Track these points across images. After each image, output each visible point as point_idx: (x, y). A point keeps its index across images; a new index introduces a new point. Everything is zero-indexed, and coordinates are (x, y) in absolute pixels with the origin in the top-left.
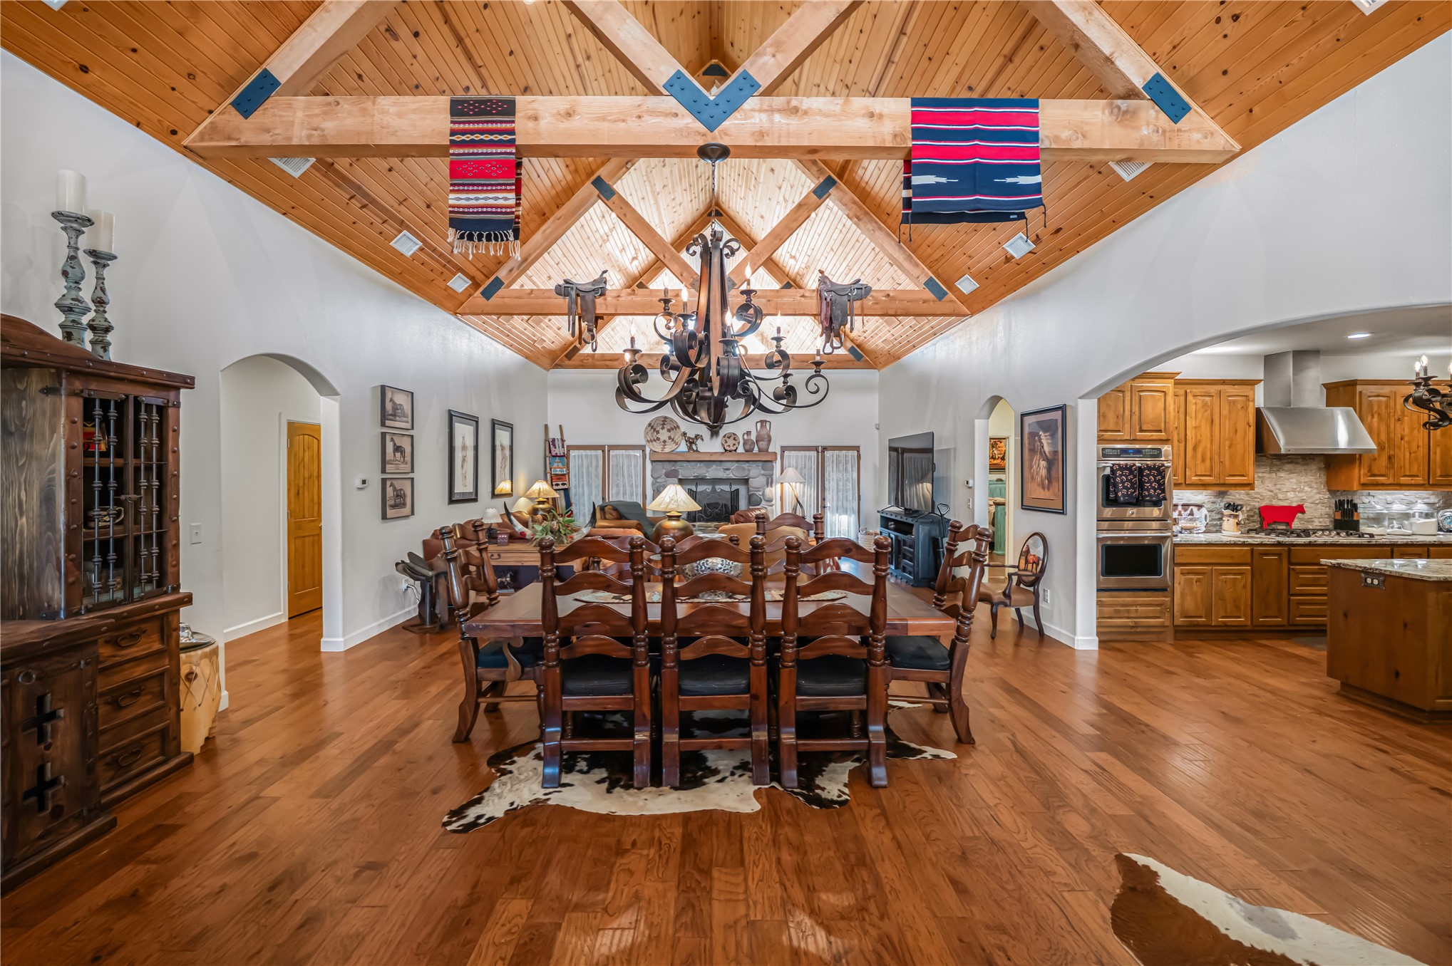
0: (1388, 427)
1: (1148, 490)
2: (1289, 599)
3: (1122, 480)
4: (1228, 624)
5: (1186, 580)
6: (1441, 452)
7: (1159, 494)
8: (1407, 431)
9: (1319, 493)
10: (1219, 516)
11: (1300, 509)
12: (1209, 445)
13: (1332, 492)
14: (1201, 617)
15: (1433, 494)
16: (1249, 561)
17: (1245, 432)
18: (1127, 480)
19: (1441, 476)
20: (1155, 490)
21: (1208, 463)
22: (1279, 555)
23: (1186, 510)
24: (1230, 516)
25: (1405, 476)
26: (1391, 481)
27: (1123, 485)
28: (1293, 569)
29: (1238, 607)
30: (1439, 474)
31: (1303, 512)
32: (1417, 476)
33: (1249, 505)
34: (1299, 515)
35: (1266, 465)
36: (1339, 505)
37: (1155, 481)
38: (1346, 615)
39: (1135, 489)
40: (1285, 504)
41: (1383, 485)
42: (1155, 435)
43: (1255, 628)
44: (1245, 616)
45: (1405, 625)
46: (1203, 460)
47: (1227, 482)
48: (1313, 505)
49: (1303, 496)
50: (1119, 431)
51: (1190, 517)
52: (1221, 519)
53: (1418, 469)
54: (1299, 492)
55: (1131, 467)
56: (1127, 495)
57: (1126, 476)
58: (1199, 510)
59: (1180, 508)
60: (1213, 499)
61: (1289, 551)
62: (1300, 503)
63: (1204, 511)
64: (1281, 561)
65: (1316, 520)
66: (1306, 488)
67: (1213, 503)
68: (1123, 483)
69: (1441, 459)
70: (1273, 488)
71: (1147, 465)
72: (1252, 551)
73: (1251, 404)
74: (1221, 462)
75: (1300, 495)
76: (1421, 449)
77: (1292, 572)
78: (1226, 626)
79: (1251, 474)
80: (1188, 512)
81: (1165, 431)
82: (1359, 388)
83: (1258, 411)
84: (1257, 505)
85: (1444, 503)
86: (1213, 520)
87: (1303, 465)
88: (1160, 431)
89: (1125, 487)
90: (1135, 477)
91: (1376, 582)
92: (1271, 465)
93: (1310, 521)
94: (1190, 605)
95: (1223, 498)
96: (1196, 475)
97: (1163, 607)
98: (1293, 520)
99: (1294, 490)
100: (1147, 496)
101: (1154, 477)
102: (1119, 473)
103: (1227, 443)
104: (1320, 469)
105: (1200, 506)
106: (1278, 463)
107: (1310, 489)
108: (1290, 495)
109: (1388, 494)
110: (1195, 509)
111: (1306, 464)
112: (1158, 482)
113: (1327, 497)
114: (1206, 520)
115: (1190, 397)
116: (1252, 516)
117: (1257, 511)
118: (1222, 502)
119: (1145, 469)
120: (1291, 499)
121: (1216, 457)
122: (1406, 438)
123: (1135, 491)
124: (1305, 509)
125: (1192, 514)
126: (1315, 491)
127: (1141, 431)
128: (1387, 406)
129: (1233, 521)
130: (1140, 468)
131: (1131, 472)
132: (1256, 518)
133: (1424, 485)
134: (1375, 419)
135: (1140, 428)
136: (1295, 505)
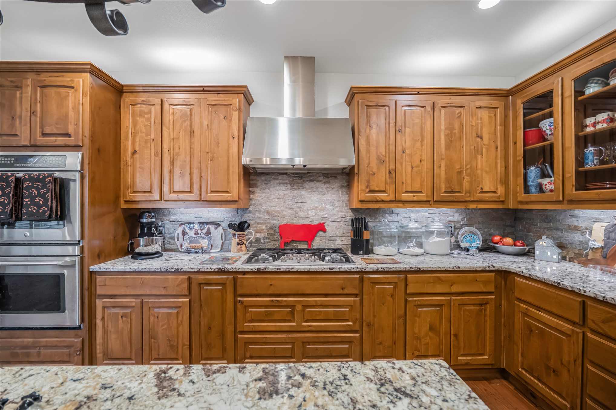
0: (388, 139)
2: (236, 340)
5: (110, 315)
6: (446, 166)
8: (408, 144)
9: (341, 212)
11: (321, 228)
14: (129, 359)
15: (457, 212)
16: (186, 291)
17: (229, 144)
19: (446, 192)
21: (187, 177)
22: (223, 284)
25: (407, 192)
26: (391, 197)
28: (241, 302)
30: (444, 190)
32: (421, 192)
33: (270, 223)
34: (321, 233)
35: (287, 183)
40: (306, 222)
42: (61, 140)
44: (183, 357)
46: (182, 175)
48: (335, 224)
49: (325, 214)
50: (15, 135)
53: (422, 185)
54: (321, 210)
58: (216, 228)
59: (196, 226)
61: (235, 280)
62: (321, 222)
63: (220, 229)
64: (225, 293)
65: (336, 239)
66: (327, 206)
69: (446, 173)
70: (293, 207)
72: (190, 280)
74: (202, 177)
75: (322, 213)
76: (424, 163)
77: (239, 306)
81: (75, 136)
82: (357, 97)
84: (277, 224)
87: (325, 183)
88: (68, 135)
92: (292, 184)
93: (331, 239)
97: (73, 349)
99: (316, 208)
103: (208, 157)
104: (342, 187)
105: (217, 225)
106: (300, 181)
107: (332, 208)
108: (311, 213)
109: (412, 212)
110: (212, 228)
111: (329, 182)
113: (349, 215)
115: (166, 107)
116: (272, 235)
117: (277, 229)
119: (26, 180)
120: (313, 219)
121: (196, 171)
122: (407, 151)
124: (326, 227)
125: (208, 233)
126: (336, 209)
127: (44, 135)
128: (387, 116)
132: (277, 236)
133: (427, 201)
135: (42, 131)
136: (316, 223)
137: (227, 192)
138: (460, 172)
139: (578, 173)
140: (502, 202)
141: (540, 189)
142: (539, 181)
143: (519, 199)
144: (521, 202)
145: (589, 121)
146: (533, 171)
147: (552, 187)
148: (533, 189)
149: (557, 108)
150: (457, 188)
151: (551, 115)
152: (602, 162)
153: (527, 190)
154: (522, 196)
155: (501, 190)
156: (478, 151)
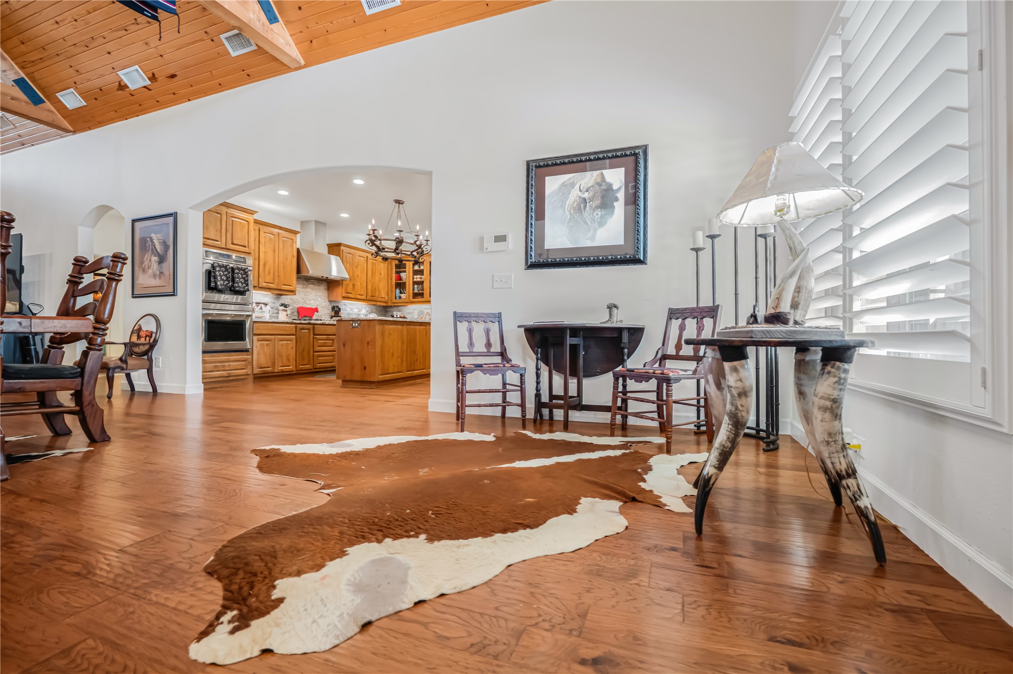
0: (353, 269)
1: (238, 283)
2: (313, 355)
3: (220, 274)
4: (284, 370)
5: (260, 344)
6: (371, 285)
7: (245, 287)
8: (359, 273)
9: (325, 302)
10: (276, 311)
11: (316, 310)
12: (272, 265)
13: (330, 301)
14: (269, 367)
15: (368, 306)
16: (294, 333)
17: (292, 260)
18: (224, 275)
19: (370, 296)
20: (242, 284)
21: (272, 275)
22: (309, 329)
23: (258, 306)
24: (283, 310)
25: (358, 294)
26: (353, 297)
27: (221, 278)
28: (316, 338)
29: (289, 360)
31: (318, 312)
32: (363, 295)
33: (293, 306)
34: (316, 313)
35: (301, 284)
36: (333, 308)
37: (242, 278)
38: (344, 345)
39: (229, 281)
40: (309, 306)
41: (351, 298)
42: (242, 249)
43: (298, 372)
44: (293, 366)
45: (368, 343)
46: (269, 273)
47: (282, 288)
48: (322, 308)
49: (317, 303)
50: (217, 241)
51: (261, 310)
52: (278, 313)
53: (363, 292)
54: (316, 300)
55: (227, 266)
56: (224, 285)
57: (223, 272)
58: (265, 306)
59: (255, 305)
60: (273, 301)
61: (314, 327)
62: (316, 307)
63: (268, 307)
64: (310, 333)
65: (323, 316)
66: (319, 299)
67: (274, 303)
68: (221, 276)
69: (371, 288)
70: (304, 297)
71: (237, 267)
72: (296, 327)
73: (294, 244)
74: (279, 276)
75: (316, 302)
76: (364, 282)
77: (315, 340)
78: (283, 372)
79: (294, 286)
80: (259, 307)
81: (248, 248)
82: (342, 248)
83: (298, 250)
84: (297, 306)
85: (371, 311)
86: (273, 313)
87: (318, 286)
88: (245, 247)
89: (222, 280)
90: (229, 273)
91: (356, 325)
93: (320, 317)
94: (263, 361)
95: (279, 300)
96: (265, 282)
97: (246, 362)
98: (313, 316)
99: (314, 299)
100: (237, 287)
101: (242, 275)
102: (218, 269)
103: (282, 265)
104: (325, 289)
105: (266, 304)
106: (307, 283)
108: (312, 302)
110: (263, 306)
111: (320, 284)
112: (244, 278)
113: (328, 304)
114: (269, 313)
115: (261, 233)
116: (294, 312)
117: (296, 309)
118: (278, 303)
119: (236, 269)
120: (311, 304)
121: (276, 273)
122: (359, 276)
123: (229, 283)
124: (319, 310)
125: (261, 309)
126: (323, 301)
127: (233, 244)
128: (353, 259)
129: (285, 313)
130: (232, 268)
131: (227, 270)
132: (296, 313)
133: (365, 300)
134: (348, 265)
135: (232, 242)
136: (314, 307)
137: (290, 286)
138: (375, 288)
139: (413, 293)
140: (386, 302)
141: (400, 297)
142: (400, 295)
143: (393, 301)
144: (394, 303)
145: (415, 277)
146: (398, 291)
147: (404, 297)
148: (398, 298)
149: (407, 269)
150: (374, 295)
151: (405, 272)
152: (418, 291)
153: (396, 299)
154: (394, 301)
155: (386, 298)
156: (380, 280)
